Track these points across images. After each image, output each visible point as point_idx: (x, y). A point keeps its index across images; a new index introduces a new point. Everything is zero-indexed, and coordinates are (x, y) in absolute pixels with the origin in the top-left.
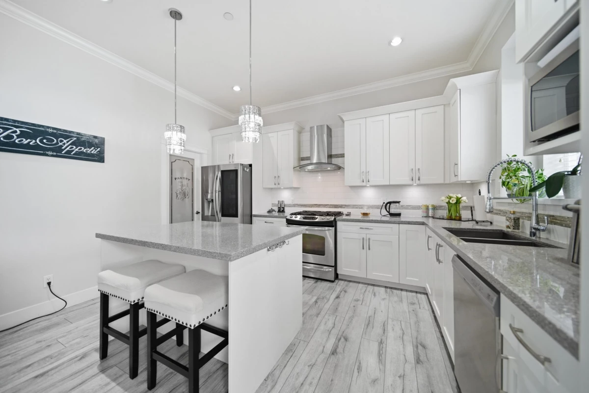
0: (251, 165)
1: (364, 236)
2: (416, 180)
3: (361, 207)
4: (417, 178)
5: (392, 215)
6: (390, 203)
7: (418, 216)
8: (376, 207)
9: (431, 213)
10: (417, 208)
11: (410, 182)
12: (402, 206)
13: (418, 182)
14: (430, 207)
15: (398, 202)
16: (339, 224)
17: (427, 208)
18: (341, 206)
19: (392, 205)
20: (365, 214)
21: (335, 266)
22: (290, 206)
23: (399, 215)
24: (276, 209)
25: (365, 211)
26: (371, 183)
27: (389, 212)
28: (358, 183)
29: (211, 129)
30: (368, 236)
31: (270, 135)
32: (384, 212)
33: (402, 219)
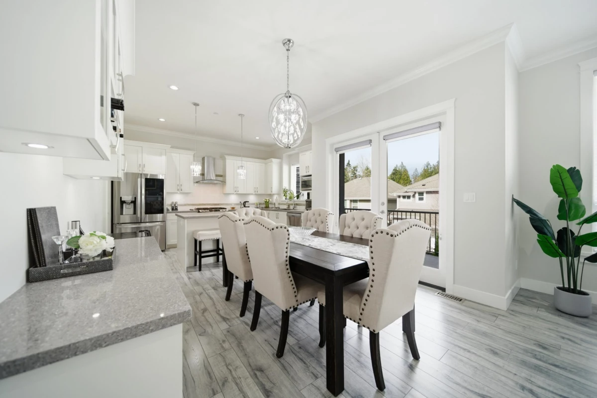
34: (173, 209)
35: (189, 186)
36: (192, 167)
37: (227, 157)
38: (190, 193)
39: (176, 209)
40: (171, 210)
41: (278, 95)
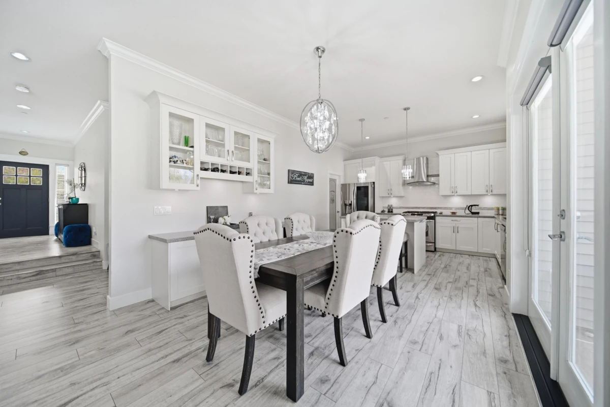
0: (374, 183)
1: (455, 225)
2: (489, 191)
3: (451, 208)
4: (490, 191)
5: (473, 213)
6: (472, 206)
7: (492, 213)
8: (462, 209)
9: (501, 212)
10: (492, 209)
11: (486, 193)
12: (480, 208)
13: (491, 193)
14: (500, 208)
15: (478, 205)
16: (437, 218)
17: (498, 209)
18: (435, 208)
19: (473, 207)
20: (453, 213)
21: (435, 243)
22: (397, 208)
23: (478, 213)
24: (386, 210)
25: (454, 211)
26: (458, 194)
27: (471, 212)
28: (449, 193)
29: (345, 160)
30: (457, 225)
31: (384, 163)
32: (467, 212)
33: (480, 215)
34: (389, 212)
35: (398, 189)
36: (403, 171)
37: (440, 153)
38: (403, 197)
39: (392, 212)
40: (386, 212)
41: (311, 102)
